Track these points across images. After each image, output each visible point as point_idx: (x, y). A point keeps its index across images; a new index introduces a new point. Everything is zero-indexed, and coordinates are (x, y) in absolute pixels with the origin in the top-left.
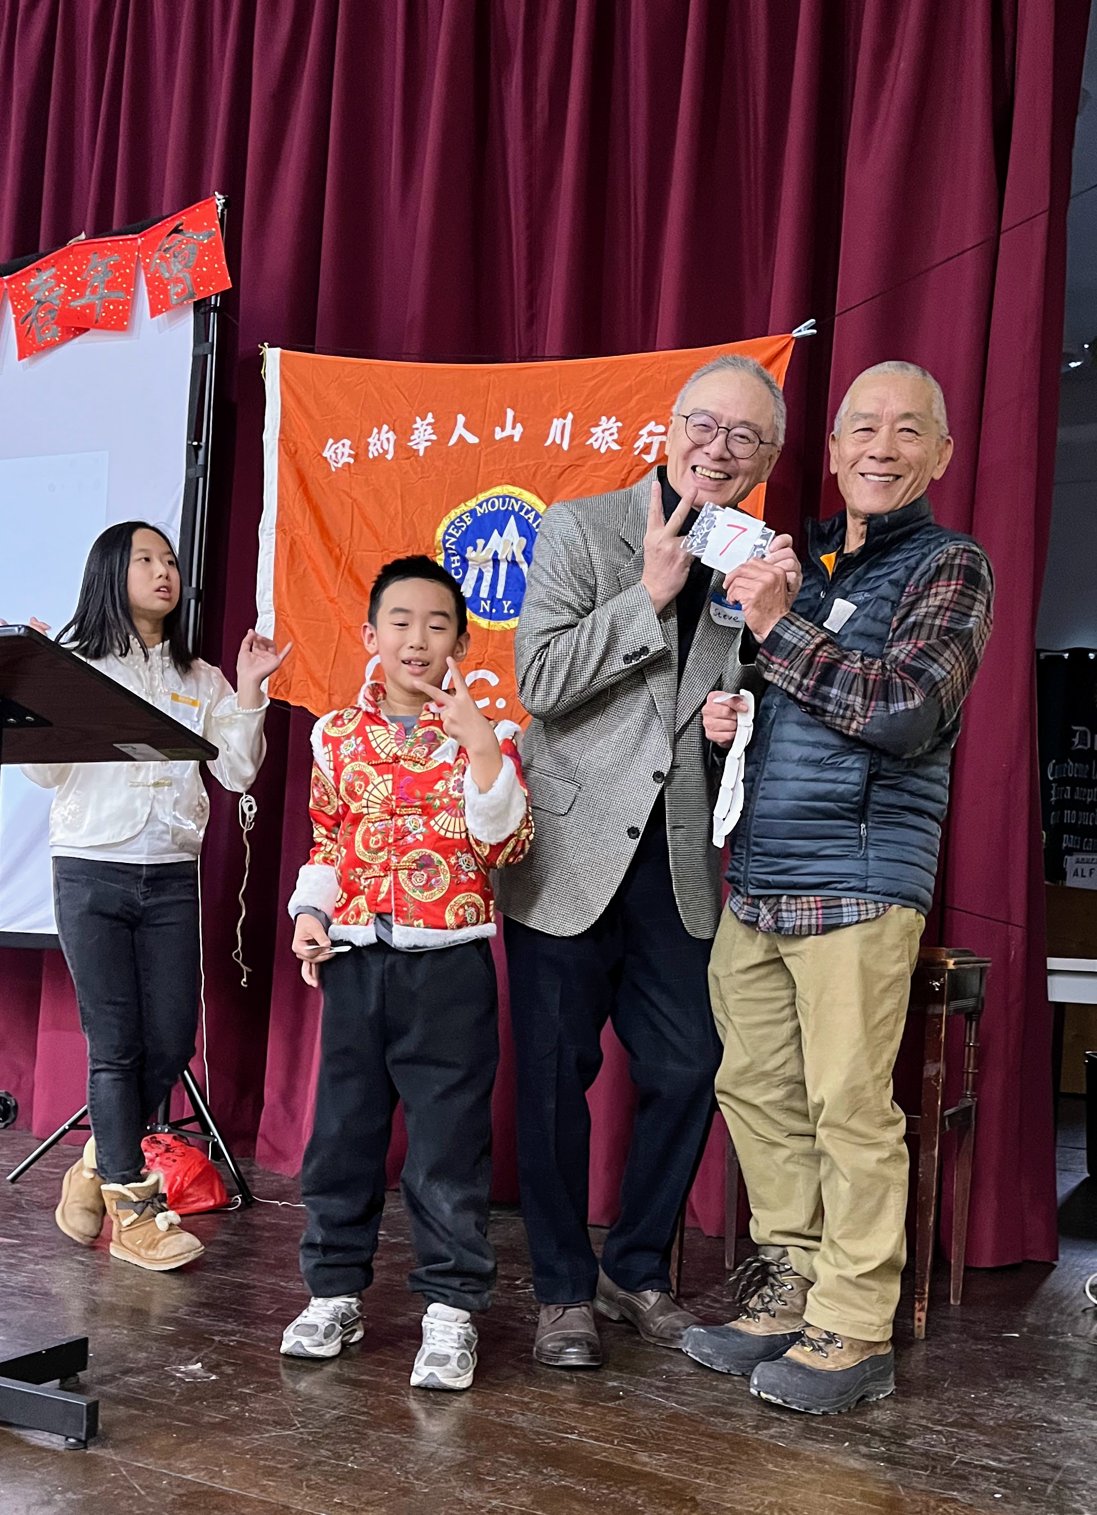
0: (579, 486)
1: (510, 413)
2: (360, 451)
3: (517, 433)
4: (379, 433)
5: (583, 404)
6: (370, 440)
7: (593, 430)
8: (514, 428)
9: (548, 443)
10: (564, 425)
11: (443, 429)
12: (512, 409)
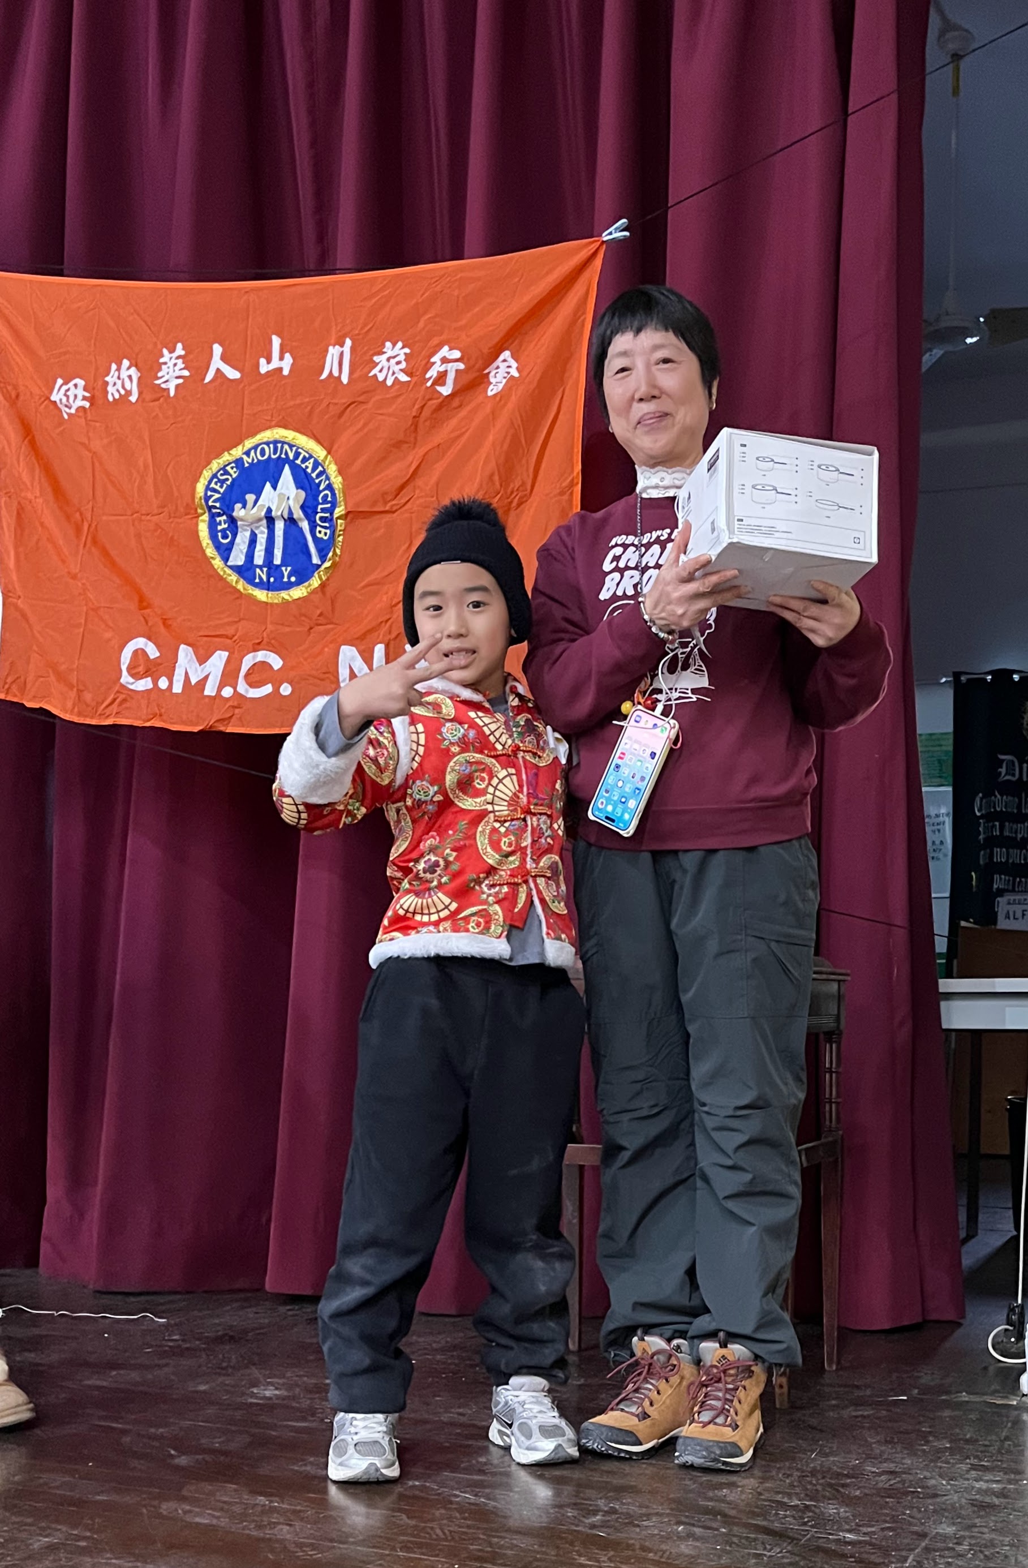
0: (365, 425)
1: (276, 341)
2: (97, 394)
3: (286, 365)
4: (118, 369)
5: (362, 329)
6: (107, 379)
7: (376, 359)
8: (281, 358)
9: (324, 376)
10: (342, 354)
11: (196, 361)
12: (279, 335)
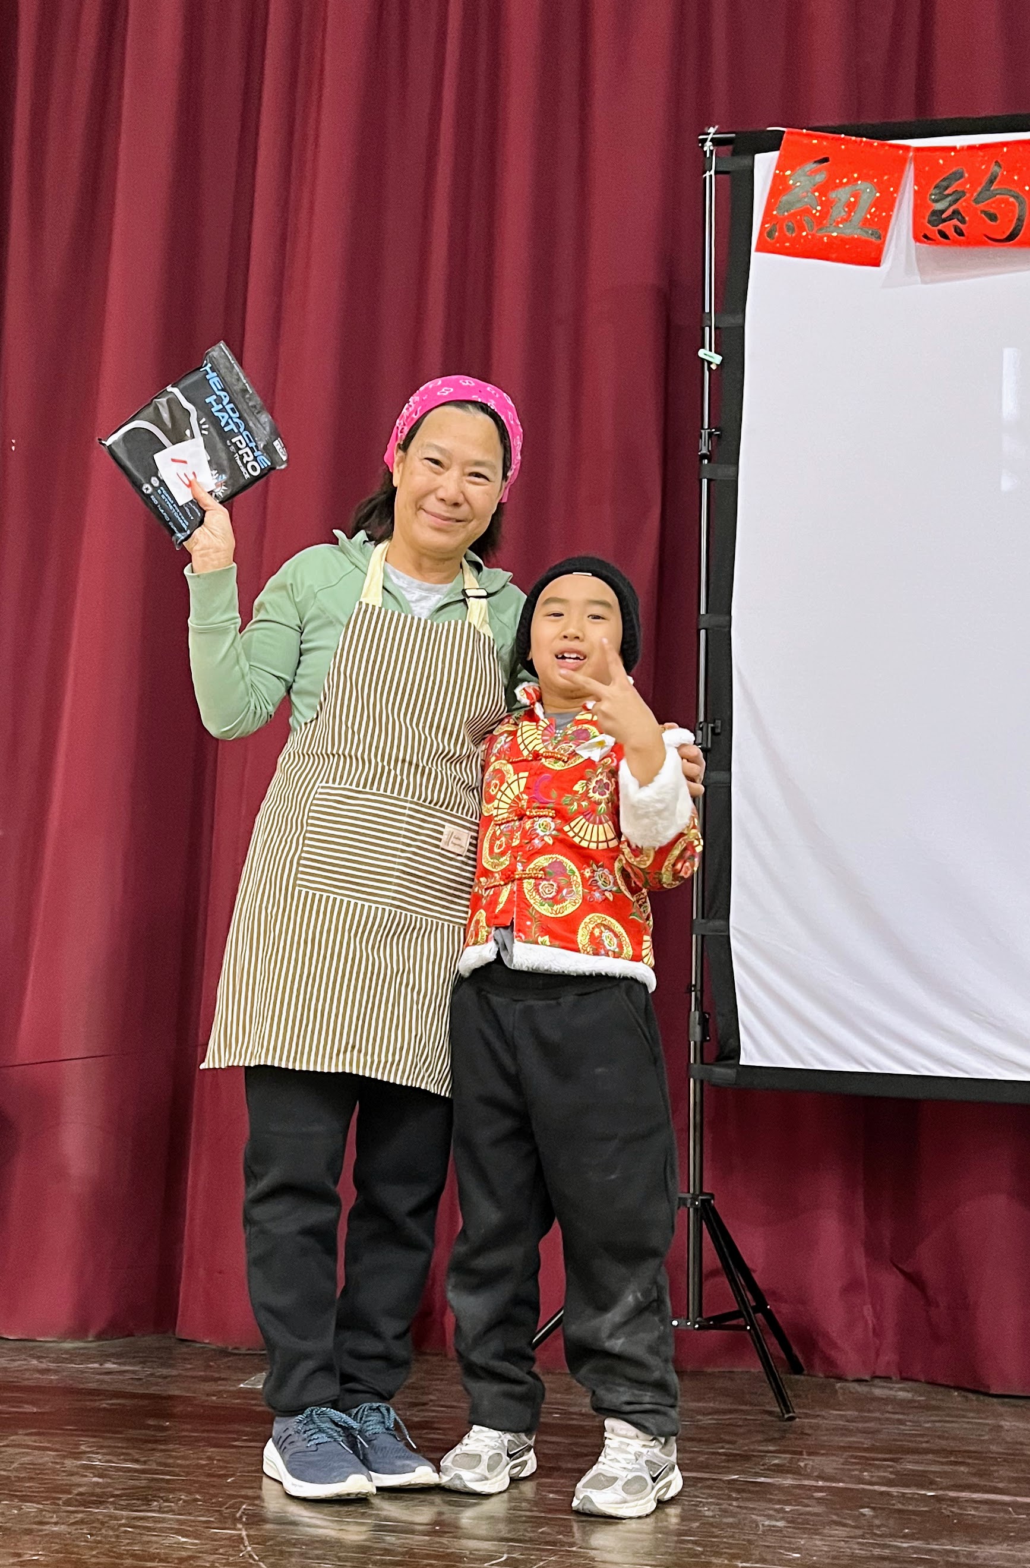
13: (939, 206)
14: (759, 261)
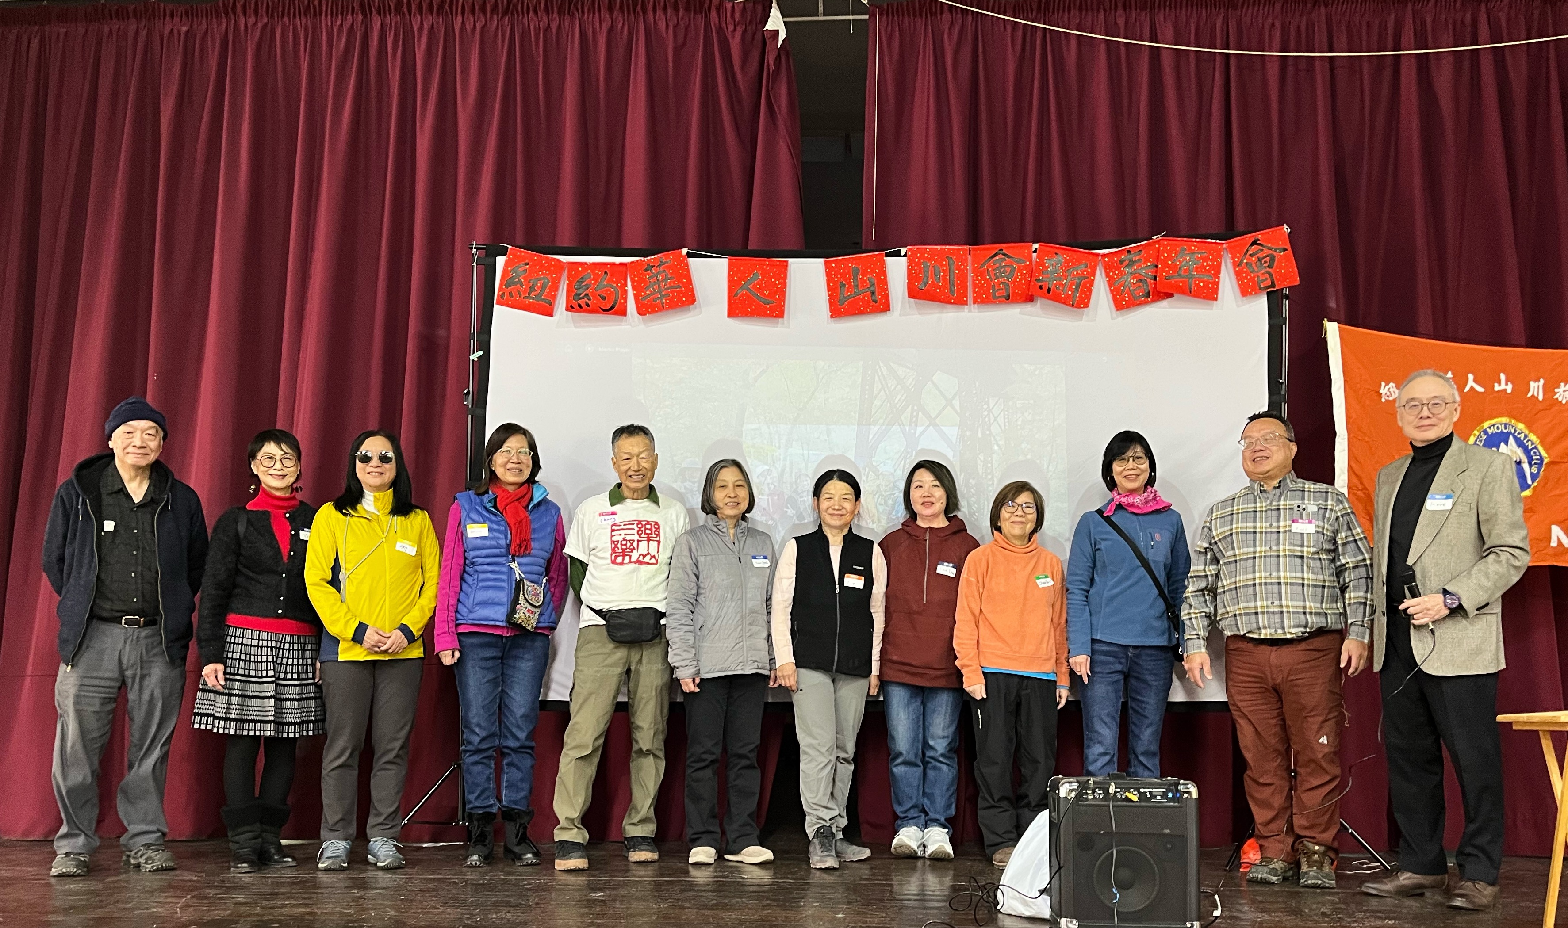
0: (1552, 420)
1: (1503, 377)
3: (1509, 388)
5: (1550, 375)
7: (1556, 390)
8: (1507, 384)
9: (1530, 395)
10: (1539, 385)
12: (1504, 373)
13: (579, 292)
14: (498, 310)
